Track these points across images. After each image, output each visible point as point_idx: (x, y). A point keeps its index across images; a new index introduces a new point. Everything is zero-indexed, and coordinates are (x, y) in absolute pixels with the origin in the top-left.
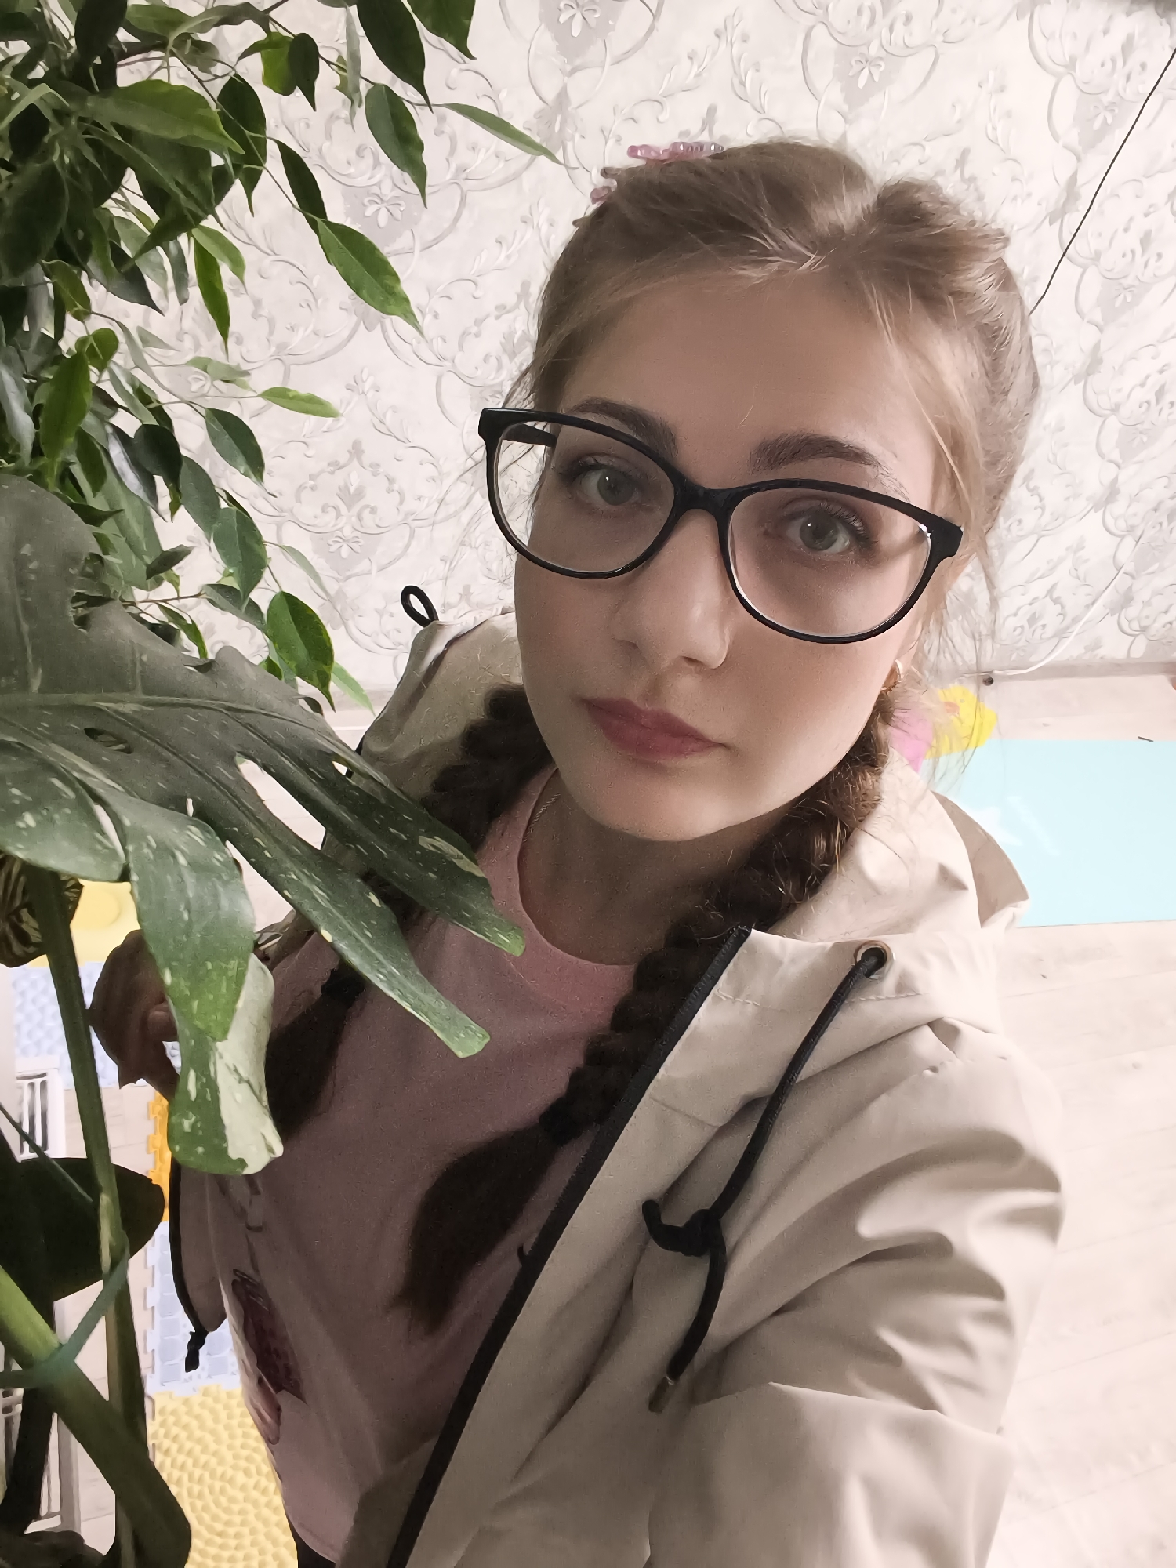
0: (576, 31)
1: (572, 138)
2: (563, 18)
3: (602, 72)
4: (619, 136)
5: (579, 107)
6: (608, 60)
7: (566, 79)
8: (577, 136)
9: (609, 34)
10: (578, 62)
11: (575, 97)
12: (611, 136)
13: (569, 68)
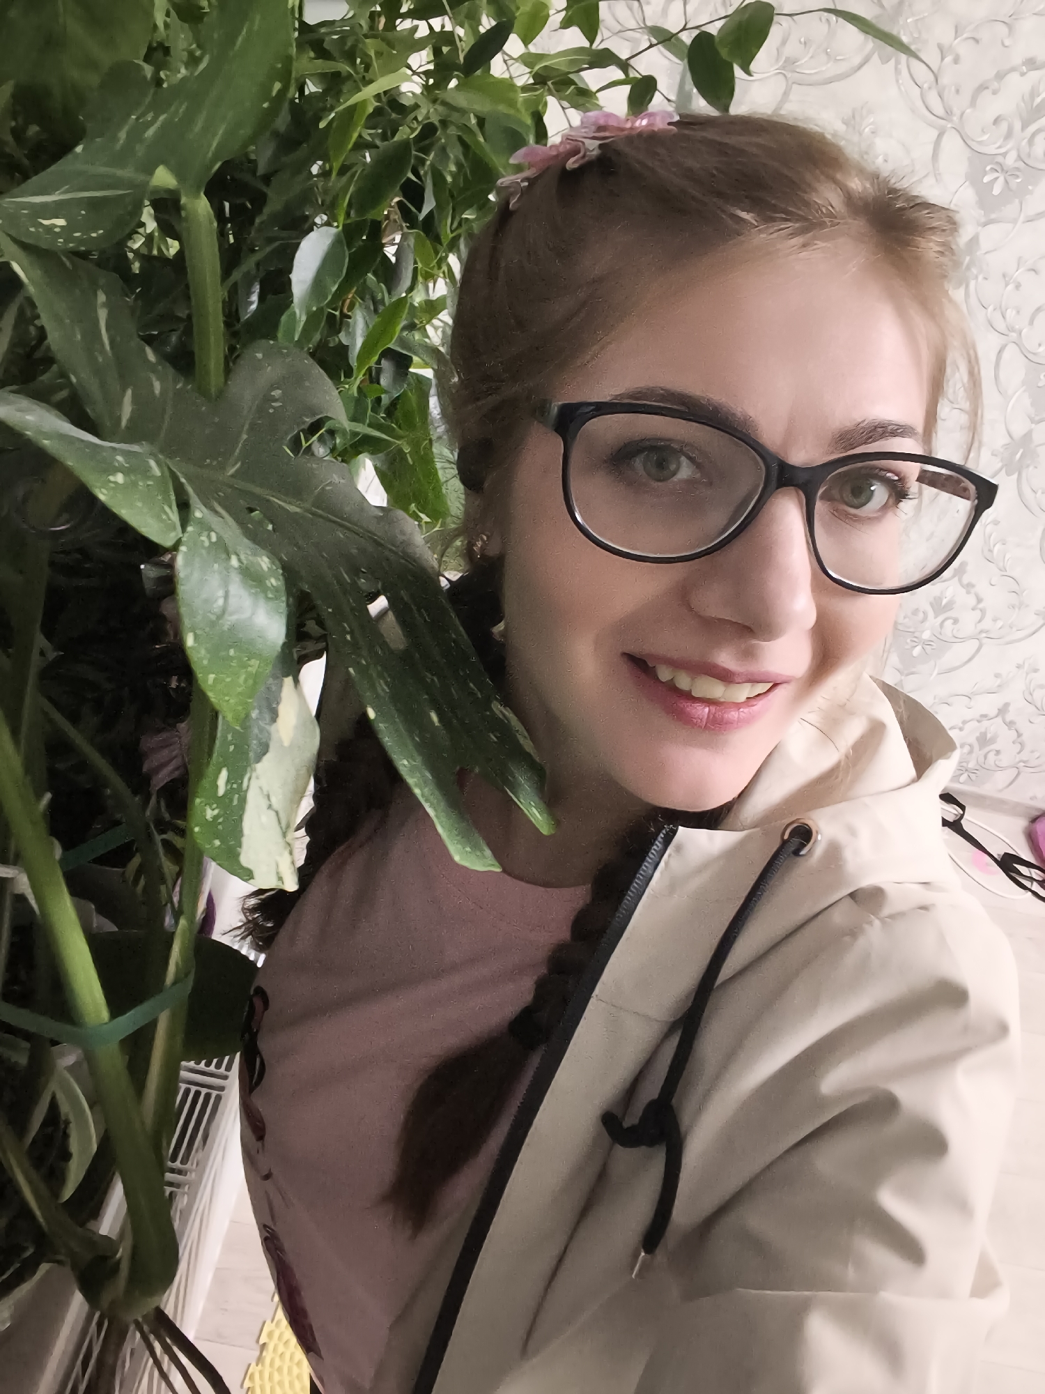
0: (997, 190)
1: (976, 278)
2: (986, 180)
3: (1014, 228)
4: (1019, 283)
5: (986, 253)
6: (1022, 218)
7: (980, 228)
8: (980, 278)
9: (1027, 197)
10: (993, 216)
11: (985, 244)
12: (1012, 281)
13: (983, 220)
